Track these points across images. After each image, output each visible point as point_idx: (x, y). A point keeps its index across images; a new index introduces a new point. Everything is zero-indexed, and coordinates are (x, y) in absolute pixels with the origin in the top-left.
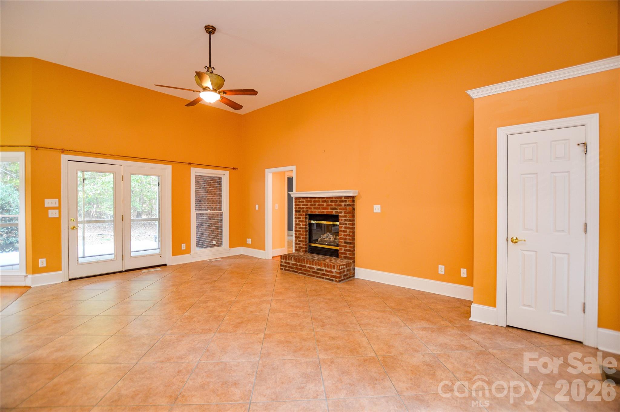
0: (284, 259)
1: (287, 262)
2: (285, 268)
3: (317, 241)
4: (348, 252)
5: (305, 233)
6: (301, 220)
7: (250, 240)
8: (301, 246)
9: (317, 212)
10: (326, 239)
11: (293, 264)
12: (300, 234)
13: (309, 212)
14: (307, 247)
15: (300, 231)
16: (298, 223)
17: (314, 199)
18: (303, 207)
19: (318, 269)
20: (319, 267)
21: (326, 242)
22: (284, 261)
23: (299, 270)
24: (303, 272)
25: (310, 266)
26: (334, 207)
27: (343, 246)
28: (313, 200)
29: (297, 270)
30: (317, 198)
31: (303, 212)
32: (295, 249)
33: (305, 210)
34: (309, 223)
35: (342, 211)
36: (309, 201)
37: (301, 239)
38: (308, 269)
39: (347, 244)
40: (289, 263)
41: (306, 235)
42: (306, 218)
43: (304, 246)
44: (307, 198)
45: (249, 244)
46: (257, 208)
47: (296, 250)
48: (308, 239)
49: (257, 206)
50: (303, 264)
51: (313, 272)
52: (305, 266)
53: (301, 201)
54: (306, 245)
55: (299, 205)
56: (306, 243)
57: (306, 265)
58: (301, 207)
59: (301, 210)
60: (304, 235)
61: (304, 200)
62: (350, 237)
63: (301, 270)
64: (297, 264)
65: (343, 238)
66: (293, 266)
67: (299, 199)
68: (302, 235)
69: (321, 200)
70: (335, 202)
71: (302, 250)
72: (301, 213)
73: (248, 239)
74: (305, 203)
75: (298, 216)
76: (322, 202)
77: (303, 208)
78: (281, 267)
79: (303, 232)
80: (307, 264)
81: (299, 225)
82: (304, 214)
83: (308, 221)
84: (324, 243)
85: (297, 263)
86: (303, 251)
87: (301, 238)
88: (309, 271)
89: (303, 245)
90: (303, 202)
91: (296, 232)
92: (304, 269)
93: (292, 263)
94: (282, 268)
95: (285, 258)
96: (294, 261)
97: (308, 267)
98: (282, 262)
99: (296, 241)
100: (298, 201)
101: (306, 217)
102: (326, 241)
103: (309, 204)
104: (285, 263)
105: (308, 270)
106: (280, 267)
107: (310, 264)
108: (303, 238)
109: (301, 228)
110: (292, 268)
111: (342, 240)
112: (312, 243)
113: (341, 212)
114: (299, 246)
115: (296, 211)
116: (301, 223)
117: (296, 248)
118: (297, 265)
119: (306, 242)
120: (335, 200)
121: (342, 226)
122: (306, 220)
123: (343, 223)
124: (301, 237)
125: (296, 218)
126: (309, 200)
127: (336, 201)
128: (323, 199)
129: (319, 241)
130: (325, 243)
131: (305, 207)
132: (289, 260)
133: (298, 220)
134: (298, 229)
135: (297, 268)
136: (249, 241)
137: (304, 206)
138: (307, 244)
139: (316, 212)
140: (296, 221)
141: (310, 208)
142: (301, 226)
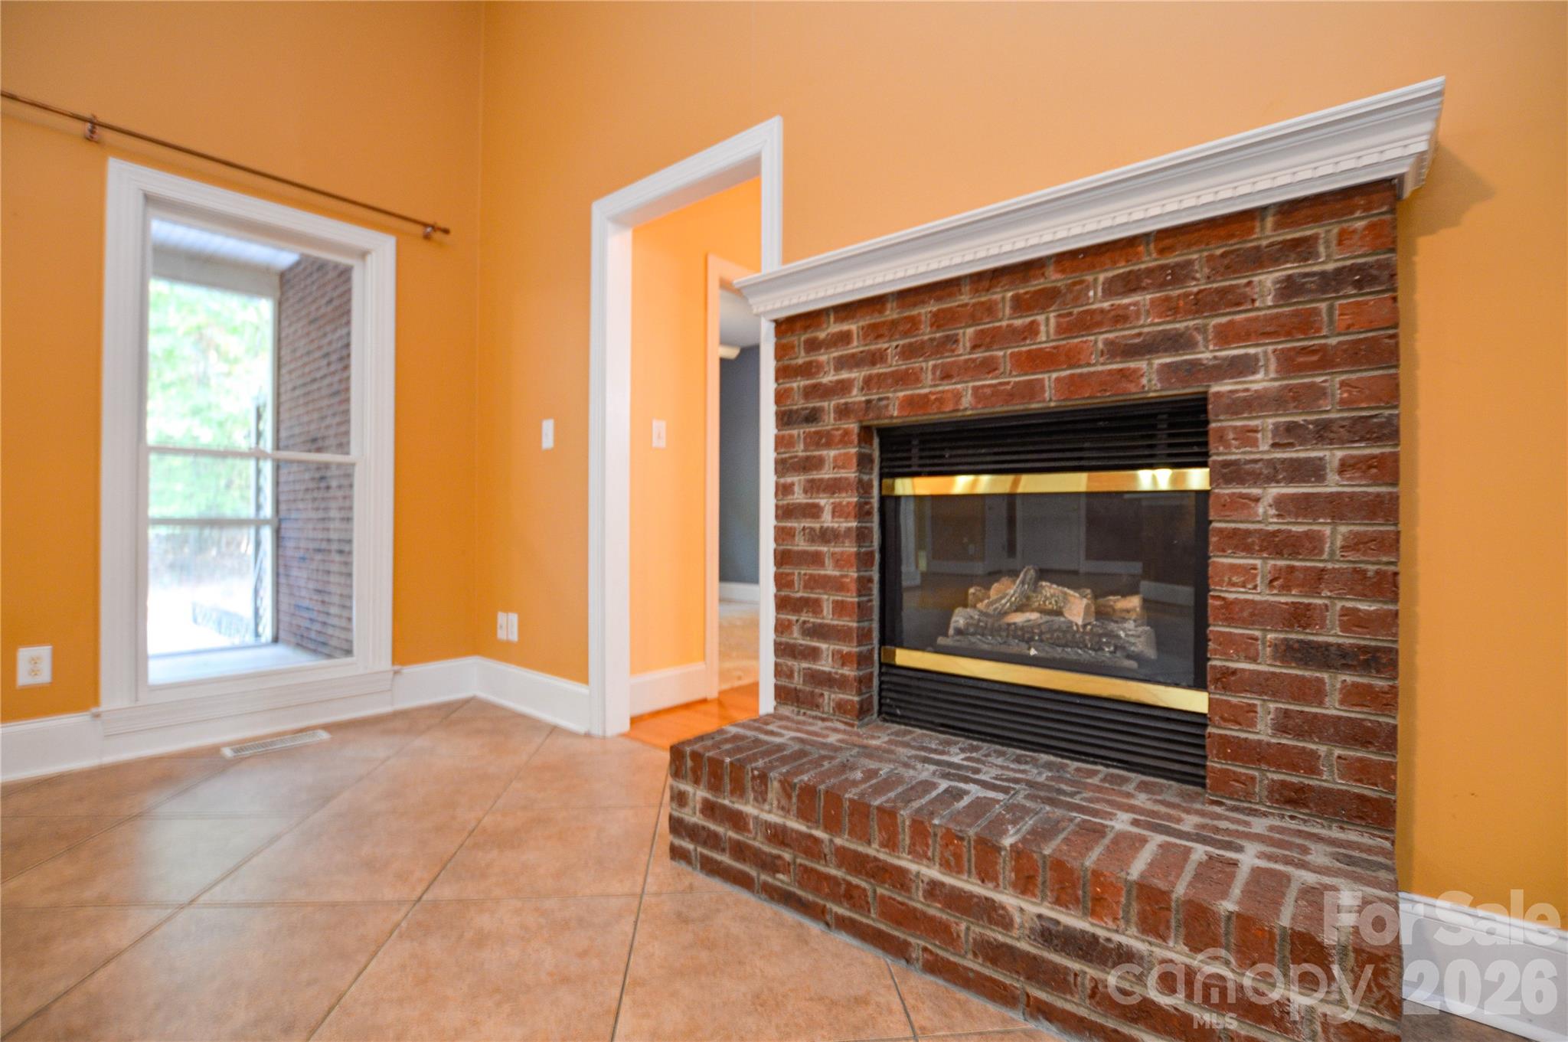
0: (696, 781)
1: (724, 807)
2: (706, 852)
3: (946, 635)
4: (1322, 740)
5: (854, 574)
6: (826, 474)
7: (514, 618)
8: (825, 665)
9: (967, 401)
10: (1019, 618)
11: (779, 835)
12: (813, 583)
13: (894, 408)
14: (871, 674)
15: (816, 559)
16: (799, 497)
17: (939, 299)
18: (845, 375)
19: (1050, 935)
20: (1073, 920)
21: (1022, 639)
22: (699, 794)
23: (836, 899)
24: (872, 920)
25: (949, 880)
26: (1150, 325)
27: (1263, 685)
28: (926, 310)
29: (817, 890)
30: (966, 289)
31: (843, 412)
32: (776, 686)
33: (856, 397)
34: (883, 499)
35: (1252, 351)
36: (892, 328)
37: (828, 617)
38: (931, 912)
39: (1326, 665)
40: (737, 820)
41: (863, 584)
42: (864, 461)
43: (850, 672)
44: (875, 303)
45: (508, 643)
46: (548, 442)
47: (783, 694)
48: (876, 616)
49: (548, 427)
50: (873, 850)
51: (995, 953)
52: (900, 879)
53: (822, 335)
54: (863, 660)
55: (807, 370)
56: (864, 649)
57: (913, 867)
58: (829, 378)
59: (829, 405)
60: (853, 587)
61: (852, 327)
62: (1364, 596)
63: (850, 895)
64: (817, 841)
65: (1272, 605)
66: (775, 852)
67: (806, 328)
68: (837, 585)
69: (1001, 296)
70: (1162, 285)
71: (830, 697)
72: (829, 422)
73: (502, 618)
74: (855, 347)
75: (800, 451)
76: (1021, 305)
77: (843, 387)
78: (678, 842)
79: (839, 562)
80: (919, 856)
81: (813, 511)
82: (846, 433)
83: (876, 484)
84: (1004, 649)
85: (819, 833)
86: (841, 707)
87: (827, 609)
88: (941, 931)
89: (844, 659)
90: (845, 338)
91: (787, 570)
92: (883, 900)
93: (768, 825)
94: (689, 845)
95: (705, 770)
96: (785, 810)
97: (934, 889)
98: (680, 798)
99: (781, 628)
100: (800, 338)
101: (866, 451)
102: (1026, 635)
103: (890, 346)
104: (710, 809)
105: (931, 919)
106: (666, 837)
107: (952, 865)
108: (840, 608)
109: (826, 536)
110: (771, 865)
111: (1246, 623)
112: (901, 646)
113: (1242, 367)
114: (805, 665)
115: (785, 419)
116: (824, 501)
117: (784, 682)
118: (810, 846)
119: (863, 636)
120: (1163, 268)
121: (1255, 491)
122: (865, 478)
123: (1271, 463)
124: (827, 600)
125: (782, 466)
126: (891, 313)
127: (1180, 274)
128: (1026, 280)
129: (959, 632)
130: (1016, 647)
131: (854, 374)
132: (738, 790)
133: (797, 480)
134: (801, 545)
135: (810, 878)
136: (508, 626)
137: (851, 368)
138: (871, 651)
139: (958, 396)
140: (783, 490)
141: (903, 379)
142: (827, 520)
